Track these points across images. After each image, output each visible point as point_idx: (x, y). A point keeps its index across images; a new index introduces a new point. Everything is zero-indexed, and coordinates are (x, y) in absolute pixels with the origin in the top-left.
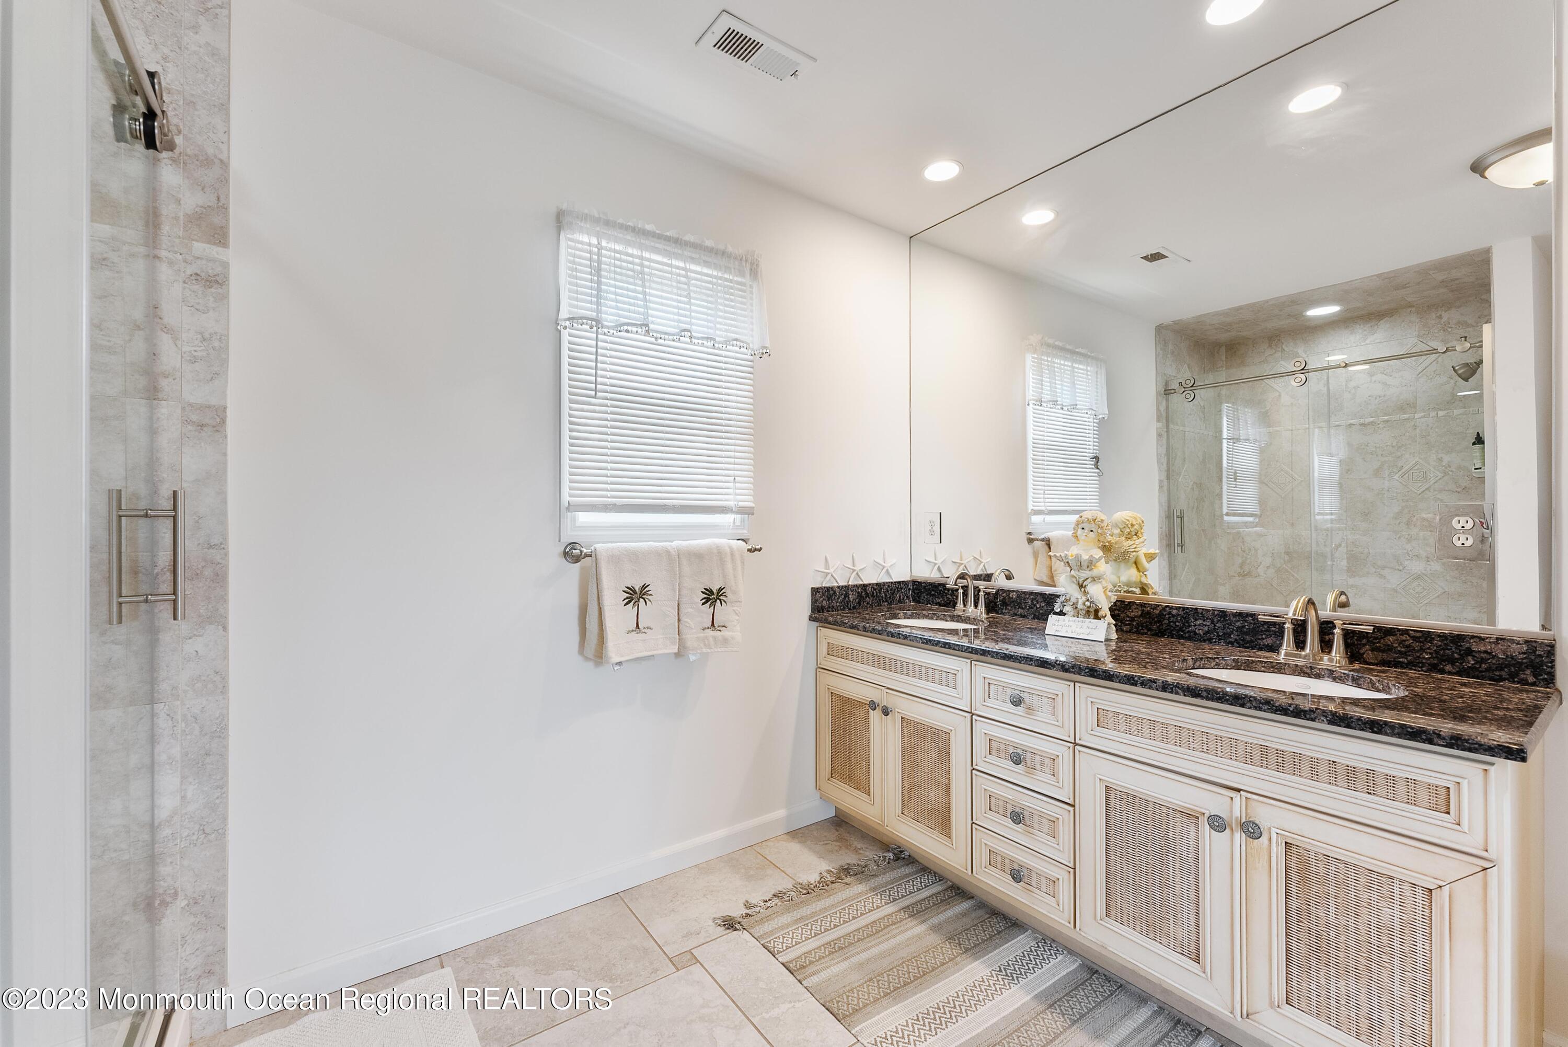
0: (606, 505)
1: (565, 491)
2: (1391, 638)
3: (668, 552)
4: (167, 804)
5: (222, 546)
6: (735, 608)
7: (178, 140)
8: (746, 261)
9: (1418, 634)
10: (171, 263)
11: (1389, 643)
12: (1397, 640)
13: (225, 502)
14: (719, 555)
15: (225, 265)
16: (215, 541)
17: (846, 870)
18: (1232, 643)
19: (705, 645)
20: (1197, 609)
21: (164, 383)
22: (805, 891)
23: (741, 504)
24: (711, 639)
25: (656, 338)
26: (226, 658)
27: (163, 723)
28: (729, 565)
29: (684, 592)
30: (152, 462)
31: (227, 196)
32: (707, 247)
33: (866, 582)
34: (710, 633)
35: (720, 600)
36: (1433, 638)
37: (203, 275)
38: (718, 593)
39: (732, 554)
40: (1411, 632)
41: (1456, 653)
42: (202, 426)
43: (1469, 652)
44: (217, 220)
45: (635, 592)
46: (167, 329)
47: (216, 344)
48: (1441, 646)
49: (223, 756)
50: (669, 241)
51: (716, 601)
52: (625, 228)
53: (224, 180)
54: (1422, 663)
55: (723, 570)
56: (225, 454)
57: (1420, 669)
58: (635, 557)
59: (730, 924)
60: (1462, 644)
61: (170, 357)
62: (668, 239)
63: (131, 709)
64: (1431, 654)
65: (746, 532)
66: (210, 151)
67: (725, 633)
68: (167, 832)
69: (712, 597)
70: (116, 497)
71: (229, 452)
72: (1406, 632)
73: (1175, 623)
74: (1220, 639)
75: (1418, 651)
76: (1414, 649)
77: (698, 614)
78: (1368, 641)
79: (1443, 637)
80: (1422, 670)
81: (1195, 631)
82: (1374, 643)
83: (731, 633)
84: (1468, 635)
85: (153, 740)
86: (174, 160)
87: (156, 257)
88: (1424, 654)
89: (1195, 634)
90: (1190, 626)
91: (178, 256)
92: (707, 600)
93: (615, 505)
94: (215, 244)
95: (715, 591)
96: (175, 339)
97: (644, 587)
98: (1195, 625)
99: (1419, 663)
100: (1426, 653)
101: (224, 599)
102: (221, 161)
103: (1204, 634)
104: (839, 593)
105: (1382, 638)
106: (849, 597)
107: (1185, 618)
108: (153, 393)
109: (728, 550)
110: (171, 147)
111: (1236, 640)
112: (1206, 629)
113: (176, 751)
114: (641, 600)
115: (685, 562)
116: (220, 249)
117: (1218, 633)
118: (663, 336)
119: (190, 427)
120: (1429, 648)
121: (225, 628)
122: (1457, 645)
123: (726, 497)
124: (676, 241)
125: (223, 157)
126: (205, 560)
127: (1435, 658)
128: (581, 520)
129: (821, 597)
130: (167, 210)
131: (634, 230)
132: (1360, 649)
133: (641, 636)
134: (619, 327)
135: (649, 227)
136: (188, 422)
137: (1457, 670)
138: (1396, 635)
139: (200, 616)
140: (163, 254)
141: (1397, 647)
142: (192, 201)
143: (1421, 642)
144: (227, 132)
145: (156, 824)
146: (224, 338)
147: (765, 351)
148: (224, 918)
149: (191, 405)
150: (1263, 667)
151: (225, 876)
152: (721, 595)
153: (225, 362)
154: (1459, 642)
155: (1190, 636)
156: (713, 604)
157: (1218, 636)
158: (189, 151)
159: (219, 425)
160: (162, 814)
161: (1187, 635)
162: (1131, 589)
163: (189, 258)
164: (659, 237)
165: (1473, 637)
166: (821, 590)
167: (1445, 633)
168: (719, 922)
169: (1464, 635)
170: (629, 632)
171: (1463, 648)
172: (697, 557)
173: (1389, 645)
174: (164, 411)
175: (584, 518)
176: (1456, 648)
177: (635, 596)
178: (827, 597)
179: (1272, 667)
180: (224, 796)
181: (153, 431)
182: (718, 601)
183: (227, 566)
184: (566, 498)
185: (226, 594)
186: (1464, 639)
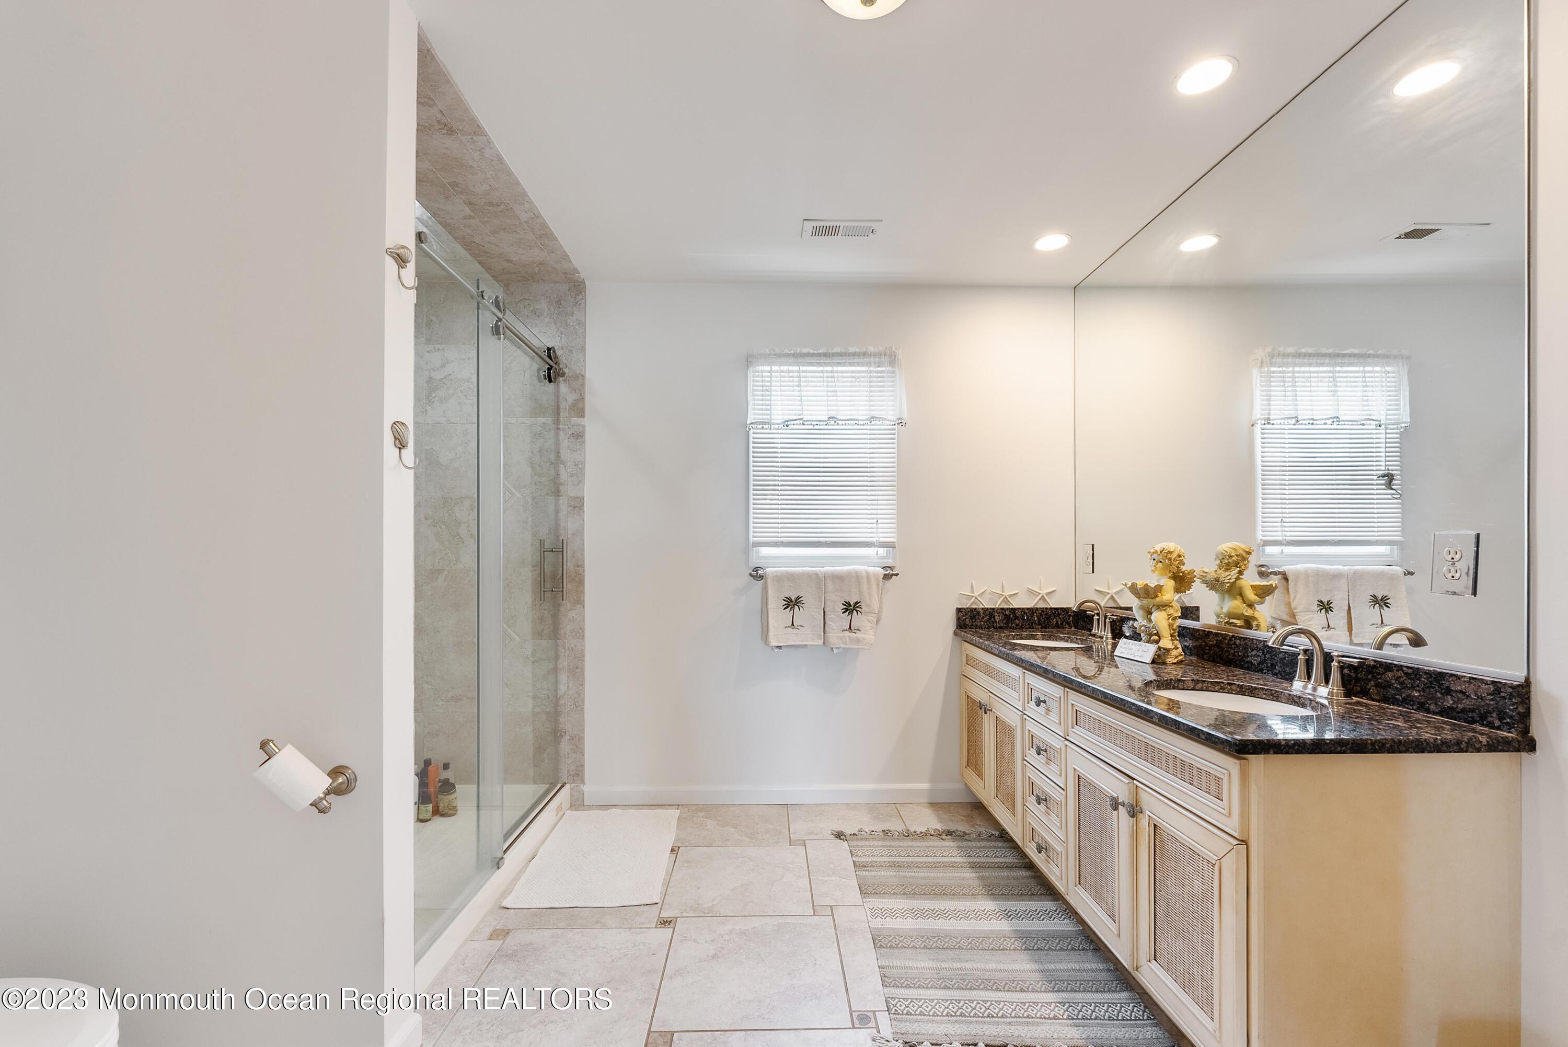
0: (776, 543)
1: (751, 534)
2: (1390, 674)
3: (817, 574)
4: (562, 689)
5: (582, 566)
6: (868, 618)
7: (566, 370)
8: (885, 355)
9: (1410, 671)
10: (564, 430)
11: (1388, 679)
12: (1394, 676)
13: (583, 544)
14: (857, 578)
15: (584, 427)
16: (579, 563)
17: (949, 833)
18: (1276, 674)
19: (843, 642)
20: (1253, 639)
21: (561, 488)
22: (907, 835)
23: (882, 540)
24: (847, 638)
25: (814, 425)
26: (584, 621)
27: (561, 650)
28: (865, 586)
29: (828, 603)
30: (557, 525)
31: (584, 393)
32: (851, 353)
33: (1015, 606)
34: (847, 633)
35: (857, 611)
36: (1421, 675)
37: (575, 433)
38: (854, 606)
39: (868, 577)
40: (1405, 669)
41: (1439, 692)
42: (575, 507)
43: (1448, 691)
44: (580, 405)
45: (792, 601)
46: (562, 462)
47: (580, 466)
48: (1427, 684)
49: (583, 670)
50: (820, 356)
51: (853, 611)
52: (787, 355)
53: (583, 385)
54: (1412, 701)
55: (860, 589)
56: (584, 521)
57: (1411, 708)
58: (792, 577)
59: (839, 835)
60: (1443, 682)
61: (564, 476)
62: (819, 355)
63: (549, 641)
64: (1419, 691)
65: (890, 561)
66: (578, 372)
67: (859, 635)
68: (562, 702)
69: (850, 608)
70: (542, 543)
71: (585, 519)
72: (1400, 668)
73: (1238, 653)
74: (1268, 671)
75: (1410, 689)
76: (1407, 687)
77: (838, 620)
78: (1373, 676)
79: (1429, 674)
80: (1413, 709)
81: (1251, 662)
82: (1378, 679)
83: (863, 635)
84: (1448, 673)
85: (557, 657)
86: (564, 380)
87: (558, 429)
88: (1414, 692)
89: (1252, 664)
90: (1248, 656)
91: (567, 427)
92: (846, 610)
93: (782, 542)
94: (580, 417)
95: (852, 604)
96: (565, 466)
97: (798, 598)
98: (1252, 656)
99: (1410, 701)
100: (1416, 690)
101: (583, 592)
102: (582, 375)
103: (1258, 664)
104: (983, 613)
105: (1383, 673)
106: (994, 618)
107: (1245, 649)
108: (557, 493)
109: (865, 574)
110: (563, 375)
111: (1279, 671)
112: (1259, 659)
113: (566, 664)
114: (796, 606)
115: (829, 583)
116: (581, 419)
117: (1267, 664)
118: (818, 423)
119: (571, 508)
120: (1418, 686)
121: (584, 607)
122: (1439, 683)
123: (871, 535)
124: (826, 355)
125: (583, 373)
126: (576, 573)
127: (1422, 696)
128: (763, 553)
129: (963, 616)
130: (563, 405)
131: (795, 355)
132: (1367, 684)
133: (795, 631)
134: (786, 424)
135: (805, 351)
136: (571, 506)
137: (1439, 709)
138: (1393, 671)
139: (574, 600)
140: (561, 426)
141: (1394, 683)
142: (571, 398)
143: (1412, 679)
144: (584, 361)
145: (558, 697)
146: (583, 463)
147: (900, 421)
148: (583, 749)
149: (571, 497)
150: (1264, 694)
151: (584, 729)
152: (858, 607)
153: (583, 475)
154: (1440, 680)
155: (1248, 666)
156: (851, 613)
157: (1267, 667)
158: (570, 375)
159: (581, 507)
160: (561, 693)
161: (1246, 666)
162: (1232, 621)
163: (570, 426)
164: (813, 355)
165: (1452, 675)
166: (964, 611)
167: (1430, 671)
168: (834, 832)
169: (1444, 673)
170: (786, 627)
171: (1444, 687)
172: (838, 578)
173: (1388, 681)
174: (561, 501)
175: (765, 551)
176: (1439, 687)
177: (792, 603)
178: (970, 616)
179: (1272, 695)
180: (583, 689)
181: (557, 512)
182: (854, 611)
183: (584, 576)
184: (752, 539)
185: (584, 590)
186: (1444, 677)
